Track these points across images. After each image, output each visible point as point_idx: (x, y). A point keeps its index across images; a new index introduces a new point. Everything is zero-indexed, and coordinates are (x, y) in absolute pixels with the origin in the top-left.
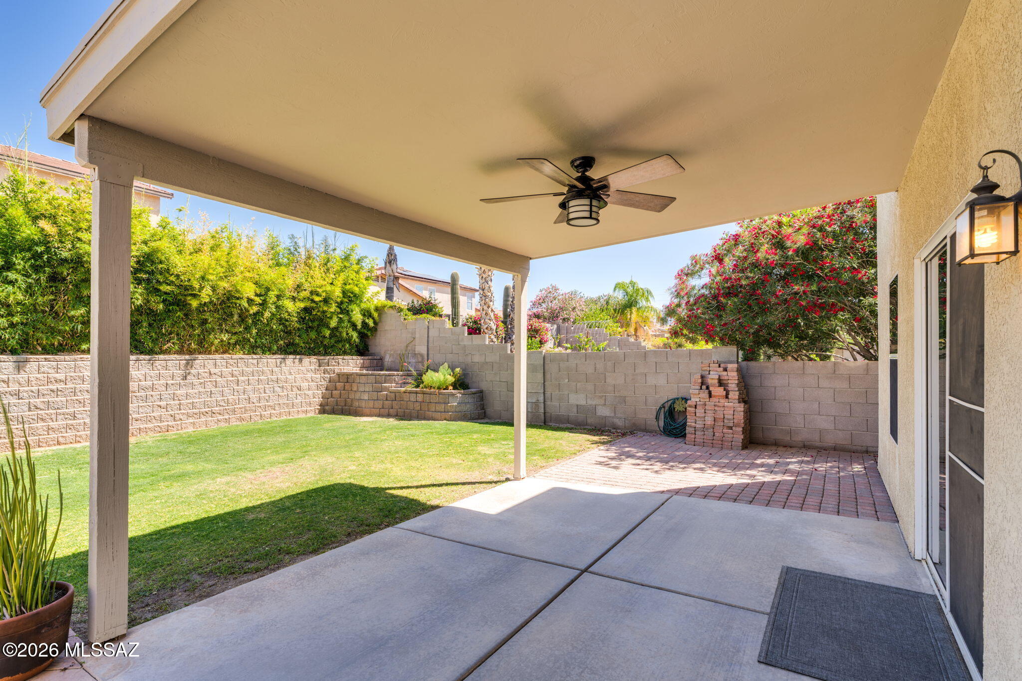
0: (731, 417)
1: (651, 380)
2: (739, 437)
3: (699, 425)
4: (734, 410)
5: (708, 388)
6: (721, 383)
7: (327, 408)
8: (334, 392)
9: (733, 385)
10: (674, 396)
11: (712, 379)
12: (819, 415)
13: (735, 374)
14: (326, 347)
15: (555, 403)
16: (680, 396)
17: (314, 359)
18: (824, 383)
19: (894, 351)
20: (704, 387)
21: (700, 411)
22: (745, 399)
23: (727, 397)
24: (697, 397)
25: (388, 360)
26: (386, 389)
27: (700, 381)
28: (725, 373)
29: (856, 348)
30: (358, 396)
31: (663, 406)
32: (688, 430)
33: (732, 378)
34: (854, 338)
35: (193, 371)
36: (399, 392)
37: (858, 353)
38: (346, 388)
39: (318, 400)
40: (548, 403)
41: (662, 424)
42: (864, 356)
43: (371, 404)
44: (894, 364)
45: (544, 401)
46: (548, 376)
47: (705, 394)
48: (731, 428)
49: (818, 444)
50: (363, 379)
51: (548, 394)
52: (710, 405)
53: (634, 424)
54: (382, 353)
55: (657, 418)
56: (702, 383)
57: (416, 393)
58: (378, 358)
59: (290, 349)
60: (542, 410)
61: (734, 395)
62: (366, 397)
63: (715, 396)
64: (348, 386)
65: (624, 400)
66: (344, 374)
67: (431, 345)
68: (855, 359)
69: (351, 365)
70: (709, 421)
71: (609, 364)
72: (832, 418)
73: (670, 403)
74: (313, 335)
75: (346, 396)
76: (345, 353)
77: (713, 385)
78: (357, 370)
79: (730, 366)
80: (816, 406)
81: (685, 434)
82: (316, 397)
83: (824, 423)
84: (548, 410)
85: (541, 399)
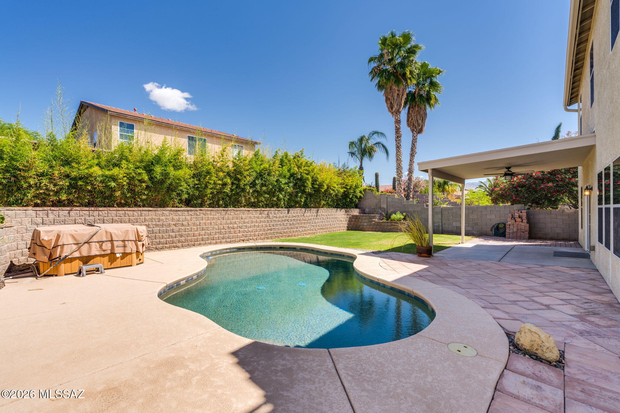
0: (524, 228)
1: (488, 217)
2: (527, 235)
3: (511, 231)
4: (525, 225)
5: (514, 219)
6: (520, 217)
7: (349, 228)
8: (351, 222)
9: (524, 217)
10: (499, 222)
11: (517, 215)
12: (557, 228)
13: (525, 214)
14: (347, 205)
15: (447, 226)
16: (501, 222)
17: (343, 210)
18: (559, 217)
19: (582, 206)
20: (513, 218)
21: (511, 227)
22: (528, 222)
23: (522, 221)
24: (510, 222)
25: (367, 210)
26: (374, 221)
27: (511, 216)
28: (521, 214)
29: (571, 204)
30: (362, 224)
31: (494, 226)
32: (507, 233)
33: (524, 215)
34: (570, 201)
35: (318, 214)
36: (380, 222)
37: (572, 206)
38: (356, 221)
39: (346, 225)
40: (443, 226)
41: (493, 232)
42: (574, 208)
43: (368, 227)
44: (582, 209)
45: (442, 226)
46: (443, 216)
47: (513, 221)
48: (524, 232)
49: (557, 238)
50: (364, 218)
51: (443, 222)
52: (515, 224)
53: (481, 233)
54: (364, 207)
55: (491, 230)
56: (512, 217)
57: (388, 222)
58: (363, 209)
59: (337, 206)
60: (441, 229)
61: (525, 221)
62: (366, 224)
63: (517, 221)
64: (357, 220)
65: (477, 224)
66: (355, 216)
67: (388, 204)
68: (571, 208)
69: (356, 212)
70: (515, 230)
71: (470, 211)
72: (562, 229)
73: (496, 225)
74: (344, 201)
75: (356, 224)
76: (352, 208)
77: (517, 218)
78: (358, 214)
79: (523, 211)
80: (556, 225)
81: (505, 235)
82: (345, 224)
83: (558, 230)
84: (443, 228)
85: (440, 224)
